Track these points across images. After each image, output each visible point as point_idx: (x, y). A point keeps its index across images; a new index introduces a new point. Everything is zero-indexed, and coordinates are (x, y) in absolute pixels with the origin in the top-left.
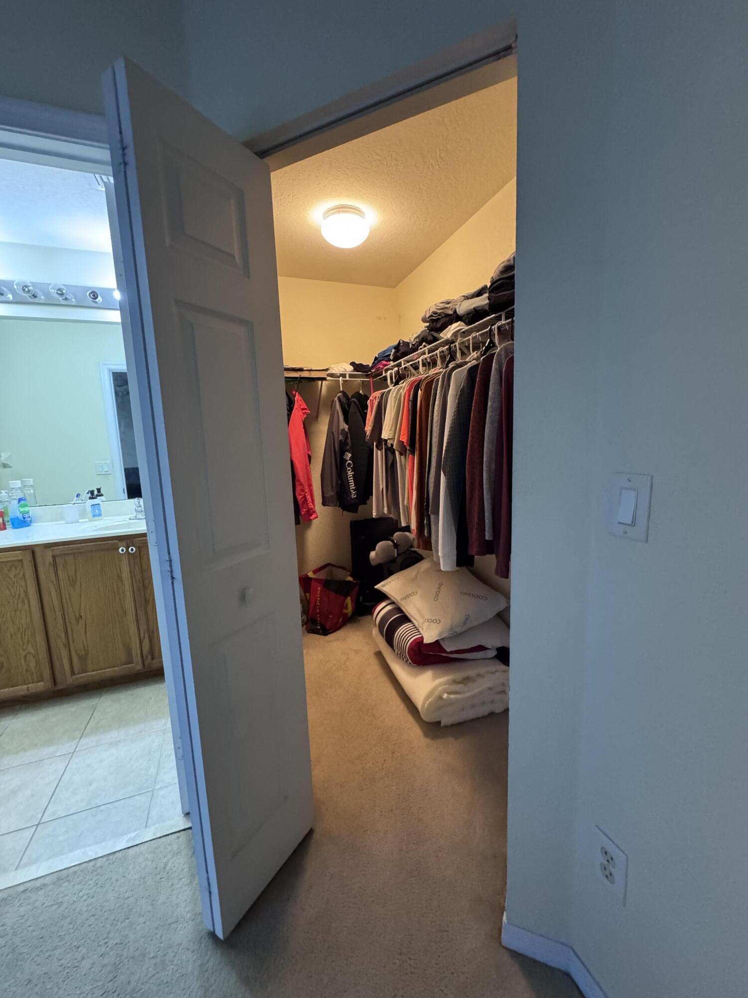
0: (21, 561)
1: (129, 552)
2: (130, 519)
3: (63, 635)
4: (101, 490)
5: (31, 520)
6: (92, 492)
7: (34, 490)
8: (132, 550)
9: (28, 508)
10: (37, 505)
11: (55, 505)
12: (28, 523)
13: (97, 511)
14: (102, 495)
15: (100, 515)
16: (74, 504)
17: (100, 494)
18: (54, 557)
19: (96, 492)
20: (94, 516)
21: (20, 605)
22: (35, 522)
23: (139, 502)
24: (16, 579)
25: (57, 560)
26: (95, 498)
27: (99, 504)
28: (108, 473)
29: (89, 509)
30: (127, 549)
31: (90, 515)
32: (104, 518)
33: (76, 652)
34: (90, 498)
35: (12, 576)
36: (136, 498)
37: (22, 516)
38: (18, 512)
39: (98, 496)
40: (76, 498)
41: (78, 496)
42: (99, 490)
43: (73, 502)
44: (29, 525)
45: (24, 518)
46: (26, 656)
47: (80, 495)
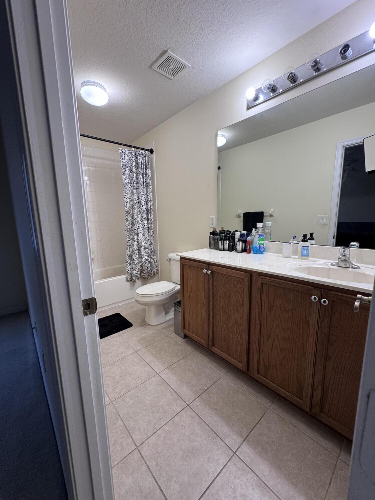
0: (243, 279)
1: (321, 303)
2: (331, 265)
3: (257, 342)
4: (314, 235)
5: (264, 250)
6: (305, 236)
7: (271, 230)
8: (325, 302)
9: (264, 242)
10: (270, 240)
11: (279, 242)
12: (261, 251)
13: (305, 252)
14: (313, 239)
15: (307, 255)
16: (291, 243)
17: (312, 238)
18: (262, 284)
19: (308, 237)
20: (302, 255)
21: (239, 308)
22: (266, 252)
23: (344, 251)
24: (239, 291)
25: (264, 286)
26: (307, 241)
27: (308, 246)
28: (325, 223)
29: (300, 249)
30: (320, 299)
31: (300, 253)
32: (310, 259)
33: (263, 359)
34: (303, 241)
35: (238, 288)
36: (343, 247)
37: (259, 246)
38: (257, 244)
39: (310, 239)
40: (292, 239)
41: (294, 237)
42: (311, 235)
43: (290, 242)
44: (262, 253)
45: (260, 248)
46: (236, 342)
47: (296, 237)
